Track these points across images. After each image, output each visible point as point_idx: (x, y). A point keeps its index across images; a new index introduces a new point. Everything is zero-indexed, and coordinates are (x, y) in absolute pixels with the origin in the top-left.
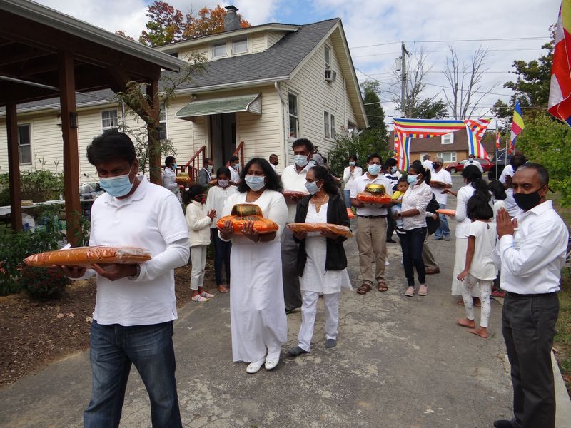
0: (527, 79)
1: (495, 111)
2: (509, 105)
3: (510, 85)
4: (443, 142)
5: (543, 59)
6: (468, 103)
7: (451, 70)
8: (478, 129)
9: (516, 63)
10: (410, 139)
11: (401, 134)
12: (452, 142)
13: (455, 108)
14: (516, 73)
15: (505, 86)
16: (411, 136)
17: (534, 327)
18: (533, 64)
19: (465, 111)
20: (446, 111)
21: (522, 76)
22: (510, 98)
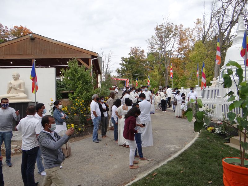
0: (125, 63)
1: (117, 71)
3: (121, 64)
5: (129, 58)
9: (122, 58)
18: (126, 59)
22: (121, 68)
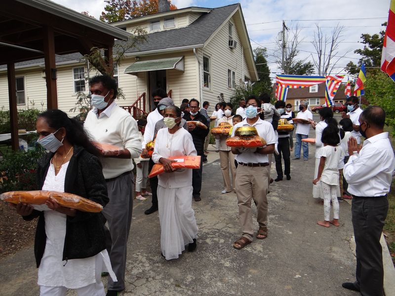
0: (371, 47)
1: (348, 69)
2: (358, 65)
3: (359, 51)
4: (310, 91)
5: (382, 33)
6: (328, 64)
7: (317, 41)
8: (335, 82)
9: (363, 35)
10: (287, 89)
11: (281, 85)
12: (317, 91)
13: (320, 67)
14: (364, 43)
15: (355, 52)
16: (288, 87)
17: (365, 220)
18: (376, 36)
19: (326, 69)
20: (313, 69)
21: (367, 45)
22: (358, 61)
